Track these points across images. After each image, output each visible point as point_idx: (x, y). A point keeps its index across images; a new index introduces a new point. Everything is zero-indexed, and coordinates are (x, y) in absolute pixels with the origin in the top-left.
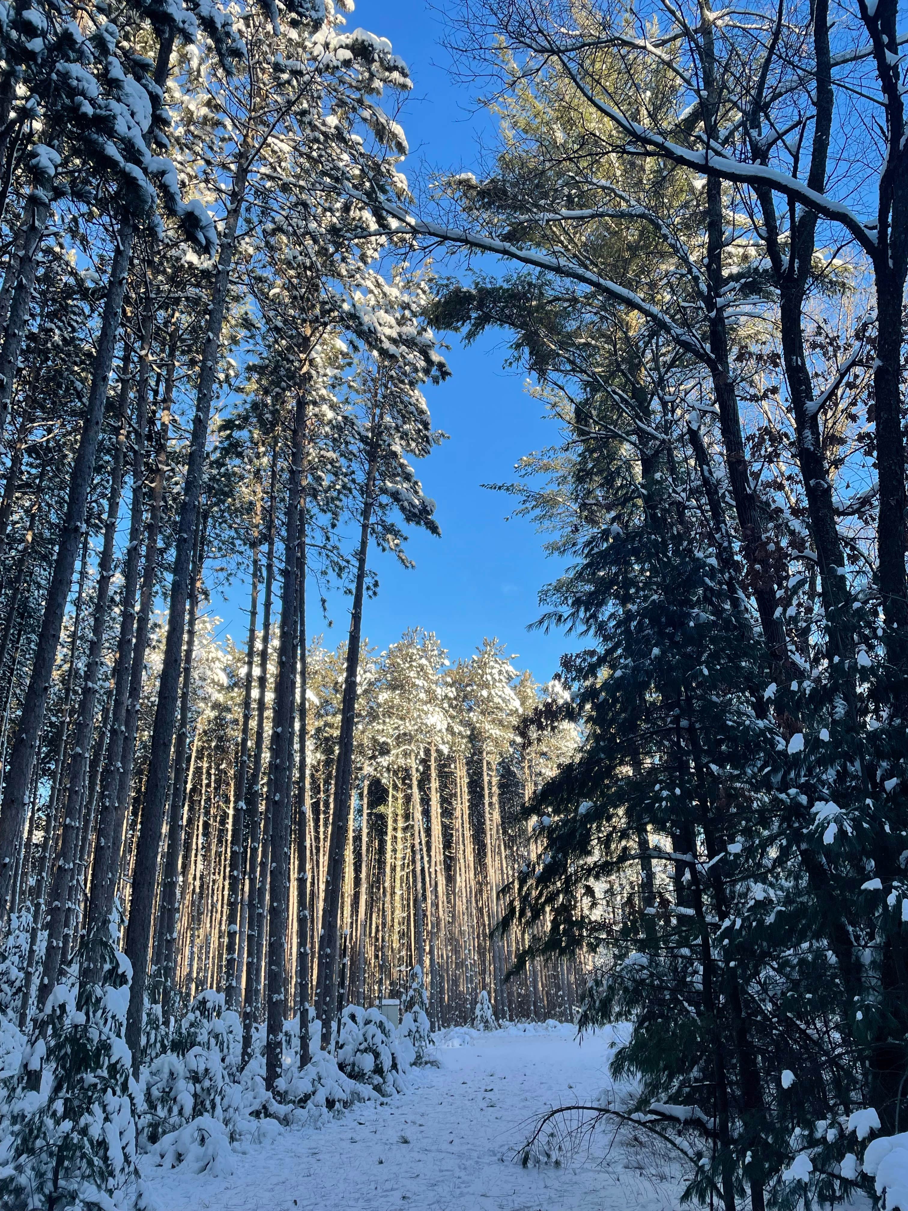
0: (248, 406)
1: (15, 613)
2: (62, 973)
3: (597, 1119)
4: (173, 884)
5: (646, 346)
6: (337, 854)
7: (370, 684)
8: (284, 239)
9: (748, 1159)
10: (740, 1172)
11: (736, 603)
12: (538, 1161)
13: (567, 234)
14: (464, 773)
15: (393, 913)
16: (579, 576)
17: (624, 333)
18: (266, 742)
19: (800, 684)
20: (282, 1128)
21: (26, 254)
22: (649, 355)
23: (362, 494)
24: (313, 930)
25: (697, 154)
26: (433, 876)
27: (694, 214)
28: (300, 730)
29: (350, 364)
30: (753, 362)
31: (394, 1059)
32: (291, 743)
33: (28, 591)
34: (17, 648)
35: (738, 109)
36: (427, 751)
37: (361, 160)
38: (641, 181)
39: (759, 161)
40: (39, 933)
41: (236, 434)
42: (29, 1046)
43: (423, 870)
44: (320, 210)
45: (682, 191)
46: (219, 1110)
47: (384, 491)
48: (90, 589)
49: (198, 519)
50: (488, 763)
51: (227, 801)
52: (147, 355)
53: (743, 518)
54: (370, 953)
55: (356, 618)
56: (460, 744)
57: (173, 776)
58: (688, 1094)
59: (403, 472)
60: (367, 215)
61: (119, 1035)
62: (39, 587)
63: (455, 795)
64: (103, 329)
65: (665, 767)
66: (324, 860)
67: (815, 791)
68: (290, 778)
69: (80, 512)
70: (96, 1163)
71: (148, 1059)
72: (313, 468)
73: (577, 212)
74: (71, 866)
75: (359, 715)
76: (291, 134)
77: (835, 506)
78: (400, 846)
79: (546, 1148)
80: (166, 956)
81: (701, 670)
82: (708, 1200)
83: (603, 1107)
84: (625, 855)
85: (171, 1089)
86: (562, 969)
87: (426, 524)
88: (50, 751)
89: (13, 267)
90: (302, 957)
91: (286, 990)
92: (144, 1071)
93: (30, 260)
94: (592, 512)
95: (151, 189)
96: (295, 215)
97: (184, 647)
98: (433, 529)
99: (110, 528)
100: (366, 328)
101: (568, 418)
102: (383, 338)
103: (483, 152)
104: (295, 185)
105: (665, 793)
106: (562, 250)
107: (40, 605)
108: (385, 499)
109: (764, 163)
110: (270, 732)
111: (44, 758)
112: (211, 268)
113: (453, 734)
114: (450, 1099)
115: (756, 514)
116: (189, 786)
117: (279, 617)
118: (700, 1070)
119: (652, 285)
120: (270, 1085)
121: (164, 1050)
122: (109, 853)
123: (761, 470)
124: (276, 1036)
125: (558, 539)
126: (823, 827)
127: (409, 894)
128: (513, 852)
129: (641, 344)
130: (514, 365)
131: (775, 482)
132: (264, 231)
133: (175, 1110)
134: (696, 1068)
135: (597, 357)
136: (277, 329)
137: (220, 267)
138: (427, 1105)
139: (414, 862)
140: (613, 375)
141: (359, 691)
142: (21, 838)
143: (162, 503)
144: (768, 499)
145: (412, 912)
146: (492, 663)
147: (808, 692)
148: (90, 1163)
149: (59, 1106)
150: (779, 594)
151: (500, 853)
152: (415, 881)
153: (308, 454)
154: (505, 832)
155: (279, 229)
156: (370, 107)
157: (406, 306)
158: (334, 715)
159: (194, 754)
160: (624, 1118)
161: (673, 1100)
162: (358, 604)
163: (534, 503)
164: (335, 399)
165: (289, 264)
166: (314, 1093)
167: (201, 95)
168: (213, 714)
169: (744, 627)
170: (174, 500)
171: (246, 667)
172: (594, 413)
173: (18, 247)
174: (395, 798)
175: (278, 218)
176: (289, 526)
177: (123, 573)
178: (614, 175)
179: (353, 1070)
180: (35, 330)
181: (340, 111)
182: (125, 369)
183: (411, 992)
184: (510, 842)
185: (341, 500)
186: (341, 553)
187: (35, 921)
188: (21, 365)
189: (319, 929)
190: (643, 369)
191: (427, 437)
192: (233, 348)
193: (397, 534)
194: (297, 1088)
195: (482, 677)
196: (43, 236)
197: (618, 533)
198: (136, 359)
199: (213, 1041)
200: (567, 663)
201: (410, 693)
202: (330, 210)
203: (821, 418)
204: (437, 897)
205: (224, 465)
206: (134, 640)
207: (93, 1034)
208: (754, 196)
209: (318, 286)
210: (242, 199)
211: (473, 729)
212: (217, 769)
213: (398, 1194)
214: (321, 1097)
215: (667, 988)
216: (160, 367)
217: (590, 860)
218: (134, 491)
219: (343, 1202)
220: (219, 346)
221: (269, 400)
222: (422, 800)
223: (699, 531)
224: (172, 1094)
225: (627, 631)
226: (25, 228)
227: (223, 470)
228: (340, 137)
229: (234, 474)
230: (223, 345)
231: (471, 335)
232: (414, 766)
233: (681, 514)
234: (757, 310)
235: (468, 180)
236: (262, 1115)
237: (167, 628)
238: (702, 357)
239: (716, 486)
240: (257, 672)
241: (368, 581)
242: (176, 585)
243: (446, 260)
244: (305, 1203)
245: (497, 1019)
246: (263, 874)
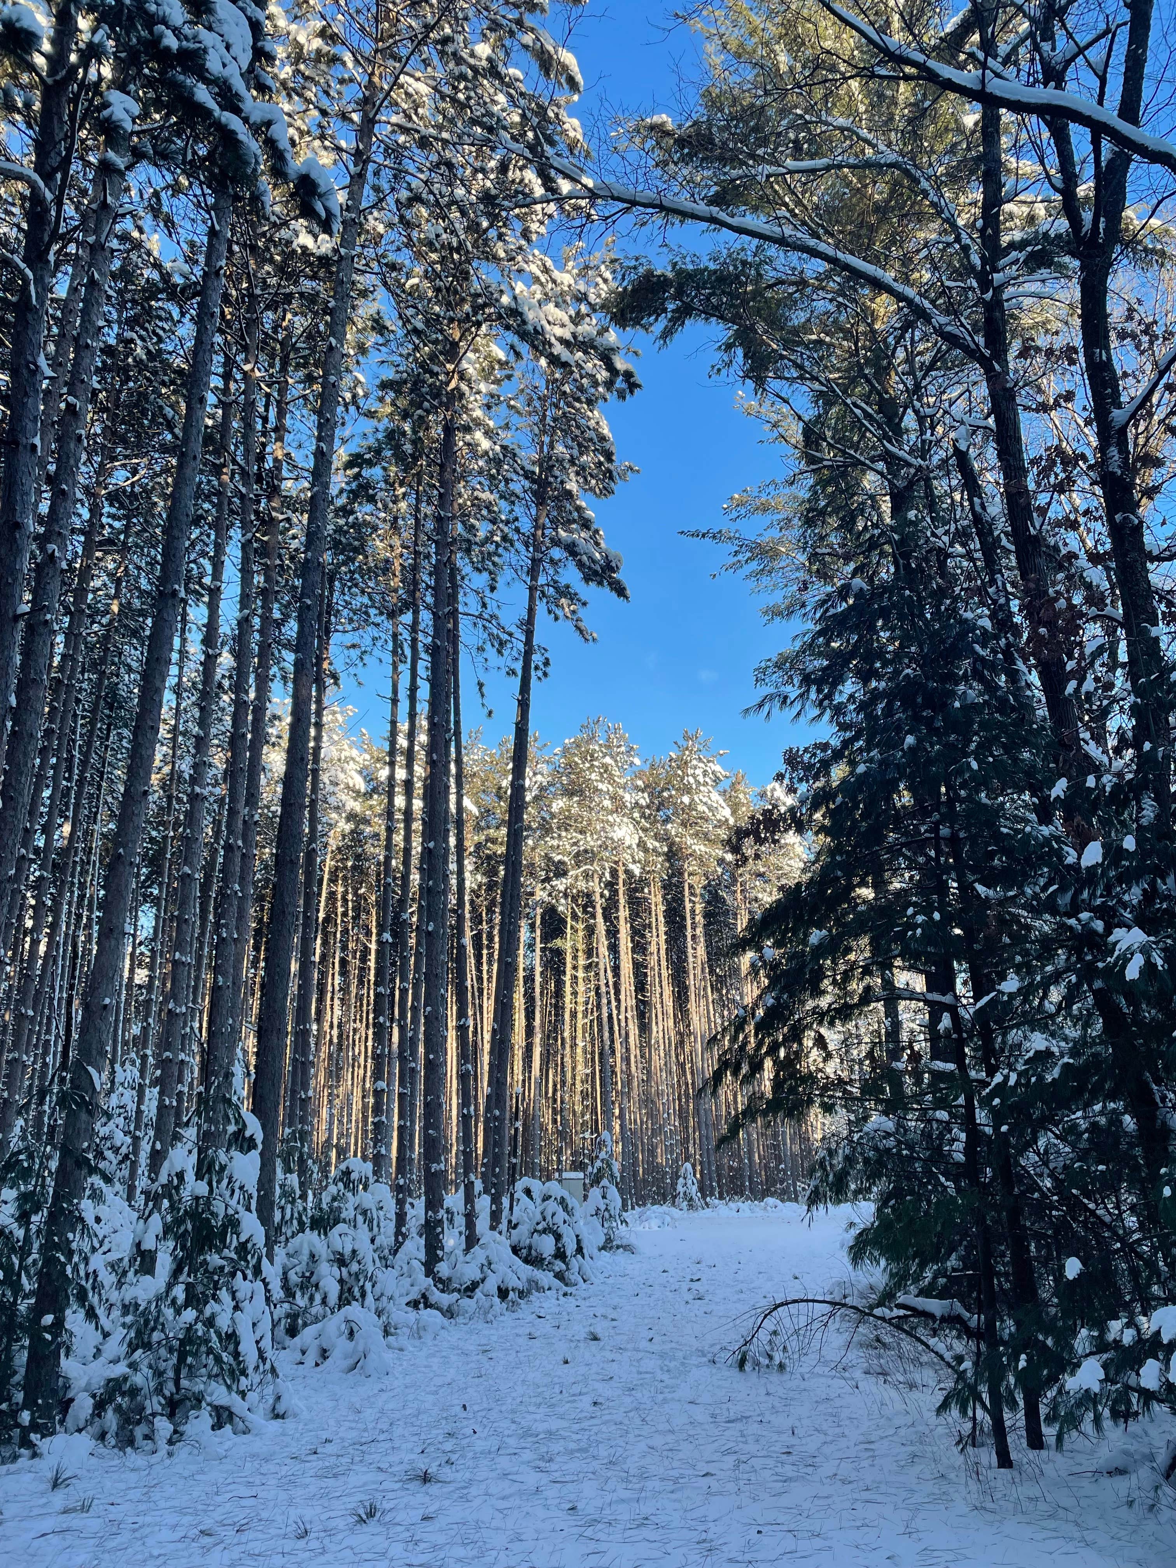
0: (380, 436)
1: (102, 702)
2: (177, 1137)
3: (832, 1315)
4: (306, 1032)
5: (897, 343)
6: (505, 996)
7: (542, 788)
8: (424, 212)
9: (1022, 1364)
10: (1012, 1380)
11: (1014, 676)
12: (758, 1364)
13: (793, 193)
14: (660, 899)
15: (574, 1069)
16: (809, 648)
17: (869, 325)
18: (415, 861)
19: (1098, 779)
20: (446, 1322)
21: (97, 240)
22: (901, 354)
23: (527, 547)
24: (476, 1089)
25: (968, 76)
26: (623, 1024)
27: (965, 159)
28: (456, 846)
29: (509, 377)
30: (1040, 359)
31: (579, 1242)
32: (446, 862)
33: (117, 676)
34: (107, 747)
35: (1025, 16)
36: (614, 873)
37: (522, 102)
38: (891, 118)
39: (1052, 84)
40: (147, 1090)
41: (366, 473)
42: (142, 1221)
43: (610, 1017)
44: (468, 172)
45: (947, 129)
46: (370, 1298)
47: (556, 542)
48: (192, 672)
49: (323, 583)
50: (691, 887)
51: (368, 933)
52: (253, 370)
53: (1024, 567)
54: (547, 1117)
55: (524, 705)
56: (655, 863)
57: (301, 902)
58: (945, 1286)
59: (580, 517)
60: (530, 176)
61: (248, 1209)
62: (130, 670)
63: (650, 926)
64: (196, 338)
65: (920, 888)
66: (489, 1005)
67: (1114, 916)
68: (445, 904)
69: (177, 572)
70: (225, 1359)
71: (283, 1238)
72: (464, 515)
73: (807, 164)
74: (184, 1010)
75: (529, 828)
76: (429, 69)
77: (1147, 548)
78: (581, 988)
79: (768, 1348)
80: (301, 1117)
81: (969, 764)
82: (970, 1413)
83: (837, 1300)
84: (867, 997)
85: (312, 1273)
86: (784, 1139)
87: (610, 584)
88: (151, 873)
89: (81, 259)
90: (465, 1120)
91: (446, 1160)
92: (279, 1251)
93: (102, 247)
94: (824, 564)
95: (253, 145)
96: (437, 178)
97: (312, 744)
98: (620, 590)
99: (215, 593)
100: (530, 328)
101: (793, 441)
102: (553, 340)
103: (682, 85)
104: (436, 139)
105: (920, 919)
106: (788, 215)
107: (131, 692)
108: (557, 553)
109: (1058, 87)
110: (419, 849)
111: (145, 881)
112: (330, 254)
113: (646, 850)
114: (649, 1290)
115: (1041, 561)
116: (321, 915)
117: (426, 706)
118: (960, 1258)
119: (906, 260)
120: (429, 1271)
121: (302, 1230)
122: (228, 993)
123: (1049, 504)
124: (436, 1212)
125: (780, 600)
126: (1125, 959)
127: (593, 1045)
128: (721, 995)
129: (891, 340)
130: (724, 372)
131: (1067, 518)
132: (397, 201)
133: (318, 1298)
134: (954, 1256)
135: (833, 359)
136: (416, 331)
137: (343, 251)
138: (620, 1297)
139: (599, 1007)
140: (853, 381)
141: (528, 798)
142: (122, 977)
143: (278, 562)
144: (1056, 542)
145: (597, 1069)
146: (694, 762)
147: (1108, 789)
148: (218, 1360)
149: (179, 1292)
150: (1070, 665)
151: (706, 996)
152: (600, 1030)
153: (460, 495)
154: (712, 972)
155: (416, 198)
156: (532, 30)
157: (581, 298)
158: (497, 828)
159: (326, 877)
160: (864, 1314)
161: (924, 1293)
162: (525, 687)
163: (749, 554)
164: (491, 423)
165: (430, 244)
166: (483, 1280)
167: (312, 23)
168: (348, 827)
169: (1025, 707)
170: (292, 558)
171: (387, 768)
172: (829, 434)
173: (86, 231)
174: (575, 930)
175: (415, 183)
176: (436, 590)
177: (232, 651)
178: (857, 110)
179: (529, 1254)
180: (112, 341)
181: (492, 36)
182: (226, 391)
183: (598, 1164)
184: (719, 983)
185: (500, 556)
186: (502, 623)
187: (142, 1076)
188: (97, 386)
189: (484, 1087)
190: (893, 373)
191: (609, 471)
192: (360, 358)
193: (573, 597)
194: (462, 1274)
195: (682, 779)
196: (117, 215)
197: (861, 589)
198: (239, 377)
199: (360, 1219)
200: (792, 759)
201: (592, 800)
202: (483, 170)
203: (1131, 432)
204: (628, 1050)
205: (352, 512)
206: (249, 736)
207: (219, 1207)
208: (1046, 134)
209: (468, 273)
210: (368, 160)
211: (671, 846)
212: (355, 894)
213: (587, 1400)
214: (491, 1285)
215: (919, 1159)
216: (269, 386)
217: (824, 1002)
218: (244, 547)
219: (522, 1408)
220: (343, 355)
221: (407, 427)
222: (608, 931)
223: (965, 586)
224: (314, 1280)
225: (870, 717)
226: (94, 206)
227: (351, 519)
228: (493, 71)
229: (366, 524)
230: (347, 355)
231: (667, 334)
232: (598, 890)
233: (942, 565)
234: (1047, 290)
235: (663, 124)
236: (421, 1306)
237: (289, 720)
238: (973, 354)
239: (990, 525)
240: (401, 774)
241: (537, 658)
242: (299, 665)
243: (635, 233)
244: (476, 1408)
245: (704, 1197)
246: (415, 1020)
